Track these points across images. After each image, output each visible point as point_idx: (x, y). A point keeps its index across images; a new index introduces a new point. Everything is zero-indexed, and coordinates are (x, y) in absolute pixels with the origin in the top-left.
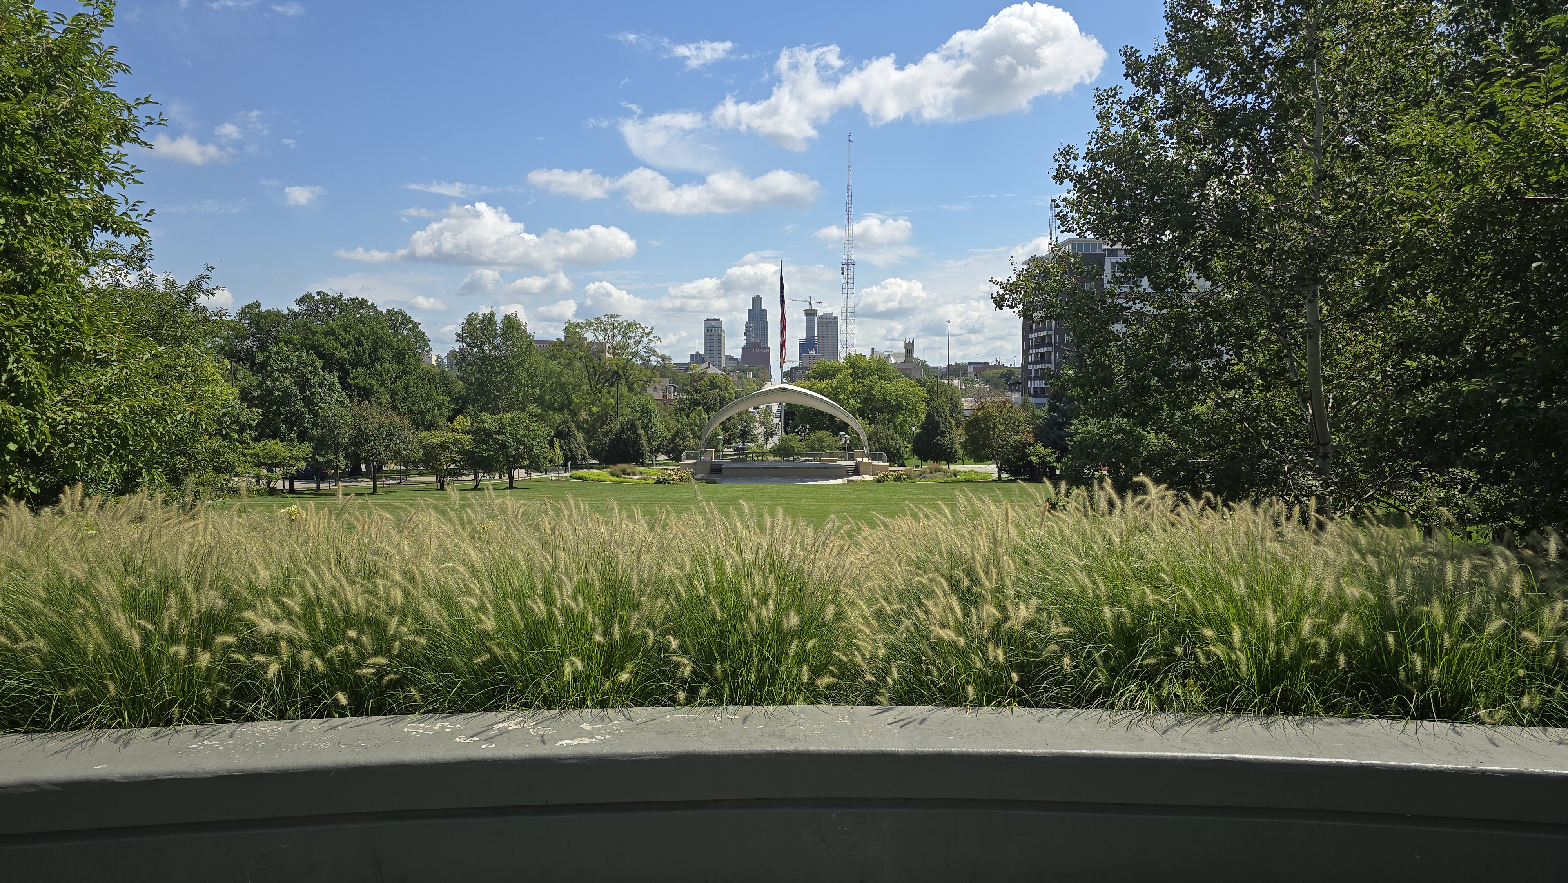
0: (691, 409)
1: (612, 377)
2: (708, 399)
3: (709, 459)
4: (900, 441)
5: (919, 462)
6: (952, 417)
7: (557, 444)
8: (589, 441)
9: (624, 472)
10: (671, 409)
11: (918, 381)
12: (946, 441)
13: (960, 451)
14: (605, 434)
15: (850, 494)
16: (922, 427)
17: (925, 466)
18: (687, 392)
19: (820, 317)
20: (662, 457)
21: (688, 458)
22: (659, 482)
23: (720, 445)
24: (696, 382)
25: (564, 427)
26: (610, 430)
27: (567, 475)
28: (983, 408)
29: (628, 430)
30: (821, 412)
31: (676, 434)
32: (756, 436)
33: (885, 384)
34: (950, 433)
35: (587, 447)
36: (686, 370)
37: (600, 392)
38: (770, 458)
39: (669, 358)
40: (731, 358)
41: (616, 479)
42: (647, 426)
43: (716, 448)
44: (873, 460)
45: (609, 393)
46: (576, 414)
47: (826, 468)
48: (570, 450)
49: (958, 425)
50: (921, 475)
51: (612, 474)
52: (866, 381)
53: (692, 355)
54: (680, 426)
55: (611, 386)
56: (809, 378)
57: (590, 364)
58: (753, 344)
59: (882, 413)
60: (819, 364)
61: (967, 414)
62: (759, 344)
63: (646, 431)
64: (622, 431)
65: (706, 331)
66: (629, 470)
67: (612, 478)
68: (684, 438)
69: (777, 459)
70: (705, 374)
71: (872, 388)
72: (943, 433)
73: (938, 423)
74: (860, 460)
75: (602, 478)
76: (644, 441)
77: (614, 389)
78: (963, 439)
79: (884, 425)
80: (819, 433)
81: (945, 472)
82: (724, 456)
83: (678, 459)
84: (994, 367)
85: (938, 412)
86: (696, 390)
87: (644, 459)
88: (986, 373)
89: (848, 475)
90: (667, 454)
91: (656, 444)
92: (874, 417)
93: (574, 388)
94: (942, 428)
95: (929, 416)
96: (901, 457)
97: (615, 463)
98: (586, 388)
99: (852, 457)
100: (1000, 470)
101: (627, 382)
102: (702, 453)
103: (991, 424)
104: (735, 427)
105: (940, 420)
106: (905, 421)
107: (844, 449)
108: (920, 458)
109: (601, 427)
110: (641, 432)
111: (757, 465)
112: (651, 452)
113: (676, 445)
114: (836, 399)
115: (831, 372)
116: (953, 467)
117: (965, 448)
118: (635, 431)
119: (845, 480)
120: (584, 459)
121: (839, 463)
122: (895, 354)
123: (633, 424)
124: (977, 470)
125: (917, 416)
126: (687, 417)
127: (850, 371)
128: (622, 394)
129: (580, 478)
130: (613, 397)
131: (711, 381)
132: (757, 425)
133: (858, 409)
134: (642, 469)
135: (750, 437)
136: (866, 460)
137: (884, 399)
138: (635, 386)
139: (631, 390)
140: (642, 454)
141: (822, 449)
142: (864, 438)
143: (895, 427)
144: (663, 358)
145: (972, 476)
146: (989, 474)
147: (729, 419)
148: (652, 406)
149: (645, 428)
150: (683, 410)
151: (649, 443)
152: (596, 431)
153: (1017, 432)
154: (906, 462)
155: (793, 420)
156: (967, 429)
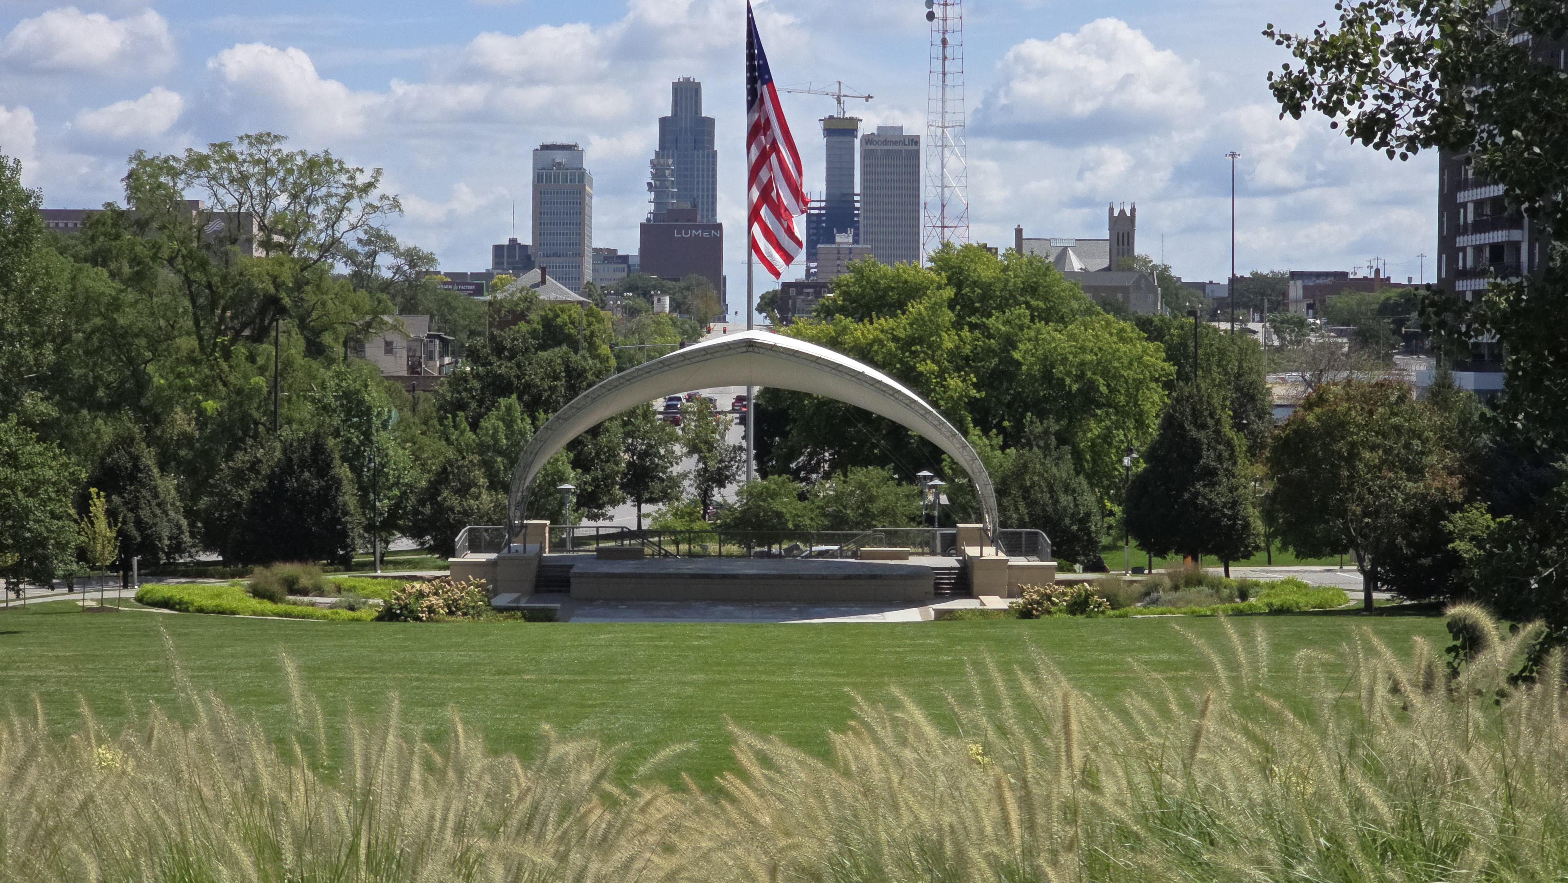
0: (485, 403)
1: (262, 312)
2: (534, 375)
3: (532, 548)
4: (1089, 499)
5: (1142, 557)
6: (1239, 427)
7: (98, 505)
8: (195, 497)
9: (292, 587)
10: (428, 403)
11: (1144, 324)
12: (1219, 496)
13: (1259, 526)
14: (239, 477)
15: (938, 651)
16: (1149, 456)
17: (1160, 570)
18: (473, 355)
19: (868, 140)
20: (402, 544)
21: (475, 547)
22: (388, 615)
23: (567, 511)
24: (504, 324)
25: (121, 458)
26: (254, 466)
27: (129, 594)
28: (1321, 400)
29: (303, 465)
30: (864, 415)
31: (442, 478)
32: (674, 482)
33: (1047, 330)
34: (1230, 474)
35: (189, 513)
36: (479, 291)
37: (227, 355)
38: (713, 547)
39: (430, 259)
40: (609, 257)
41: (268, 605)
42: (358, 454)
43: (555, 517)
44: (1012, 551)
45: (252, 358)
46: (157, 420)
47: (875, 576)
48: (139, 523)
49: (1253, 451)
50: (1149, 594)
51: (258, 593)
52: (995, 322)
53: (498, 250)
54: (451, 453)
55: (259, 337)
56: (828, 312)
57: (198, 276)
58: (675, 214)
59: (1042, 415)
60: (859, 272)
61: (1280, 416)
62: (690, 215)
63: (357, 471)
64: (287, 467)
65: (540, 178)
66: (304, 582)
67: (255, 604)
68: (464, 490)
69: (733, 548)
70: (530, 301)
71: (1010, 343)
72: (1209, 474)
73: (1196, 444)
74: (972, 551)
75: (226, 602)
76: (349, 497)
77: (266, 348)
78: (1268, 488)
79: (1046, 449)
80: (859, 474)
81: (1215, 586)
82: (579, 542)
83: (446, 549)
84: (1365, 284)
85: (1196, 414)
86: (499, 349)
87: (351, 548)
88: (1341, 301)
89: (939, 596)
90: (415, 532)
91: (383, 505)
92: (1019, 426)
93: (153, 345)
94: (1208, 458)
95: (1170, 423)
96: (1091, 544)
97: (266, 561)
98: (187, 343)
99: (950, 546)
100: (1371, 582)
101: (302, 325)
102: (514, 531)
103: (1342, 447)
104: (612, 456)
105: (1201, 435)
106: (1107, 438)
107: (930, 520)
108: (1145, 545)
109: (229, 456)
110: (343, 471)
111: (672, 568)
112: (370, 527)
113: (441, 510)
114: (908, 377)
115: (893, 296)
116: (1239, 572)
117: (1269, 517)
118: (323, 468)
119: (929, 612)
120: (177, 548)
121: (914, 561)
122: (1083, 246)
123: (318, 449)
124: (1306, 579)
125: (1141, 424)
126: (474, 426)
127: (949, 292)
128: (289, 364)
129: (166, 603)
130: (262, 370)
131: (547, 323)
132: (678, 449)
133: (973, 405)
134: (343, 577)
135: (656, 486)
136: (990, 552)
137: (1047, 376)
138: (327, 338)
139: (315, 349)
140: (344, 534)
141: (866, 519)
142: (985, 487)
143: (1077, 455)
144: (413, 257)
145: (1290, 598)
146: (1340, 593)
147: (595, 431)
148: (374, 396)
149: (353, 458)
150: (460, 405)
151: (365, 503)
152: (213, 468)
153: (1415, 471)
154: (1107, 558)
155: (784, 435)
156: (1276, 464)
